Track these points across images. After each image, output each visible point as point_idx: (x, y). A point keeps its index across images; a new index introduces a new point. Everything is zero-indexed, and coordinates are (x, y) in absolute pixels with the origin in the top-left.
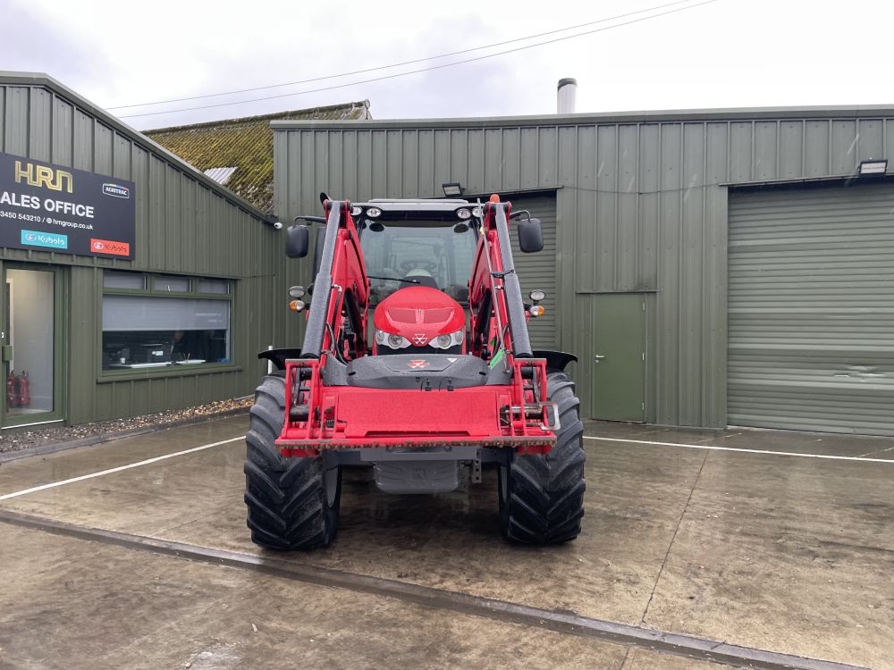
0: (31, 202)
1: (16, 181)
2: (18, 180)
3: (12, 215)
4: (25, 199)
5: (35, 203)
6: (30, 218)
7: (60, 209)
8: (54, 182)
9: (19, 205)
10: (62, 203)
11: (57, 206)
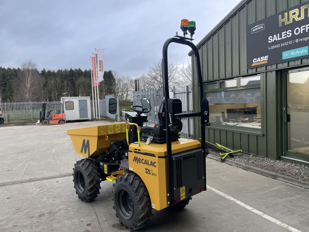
0: (287, 34)
1: (280, 26)
2: (280, 25)
3: (278, 46)
4: (284, 34)
5: (289, 33)
6: (286, 44)
7: (303, 31)
8: (299, 16)
9: (281, 39)
10: (305, 26)
11: (301, 30)
